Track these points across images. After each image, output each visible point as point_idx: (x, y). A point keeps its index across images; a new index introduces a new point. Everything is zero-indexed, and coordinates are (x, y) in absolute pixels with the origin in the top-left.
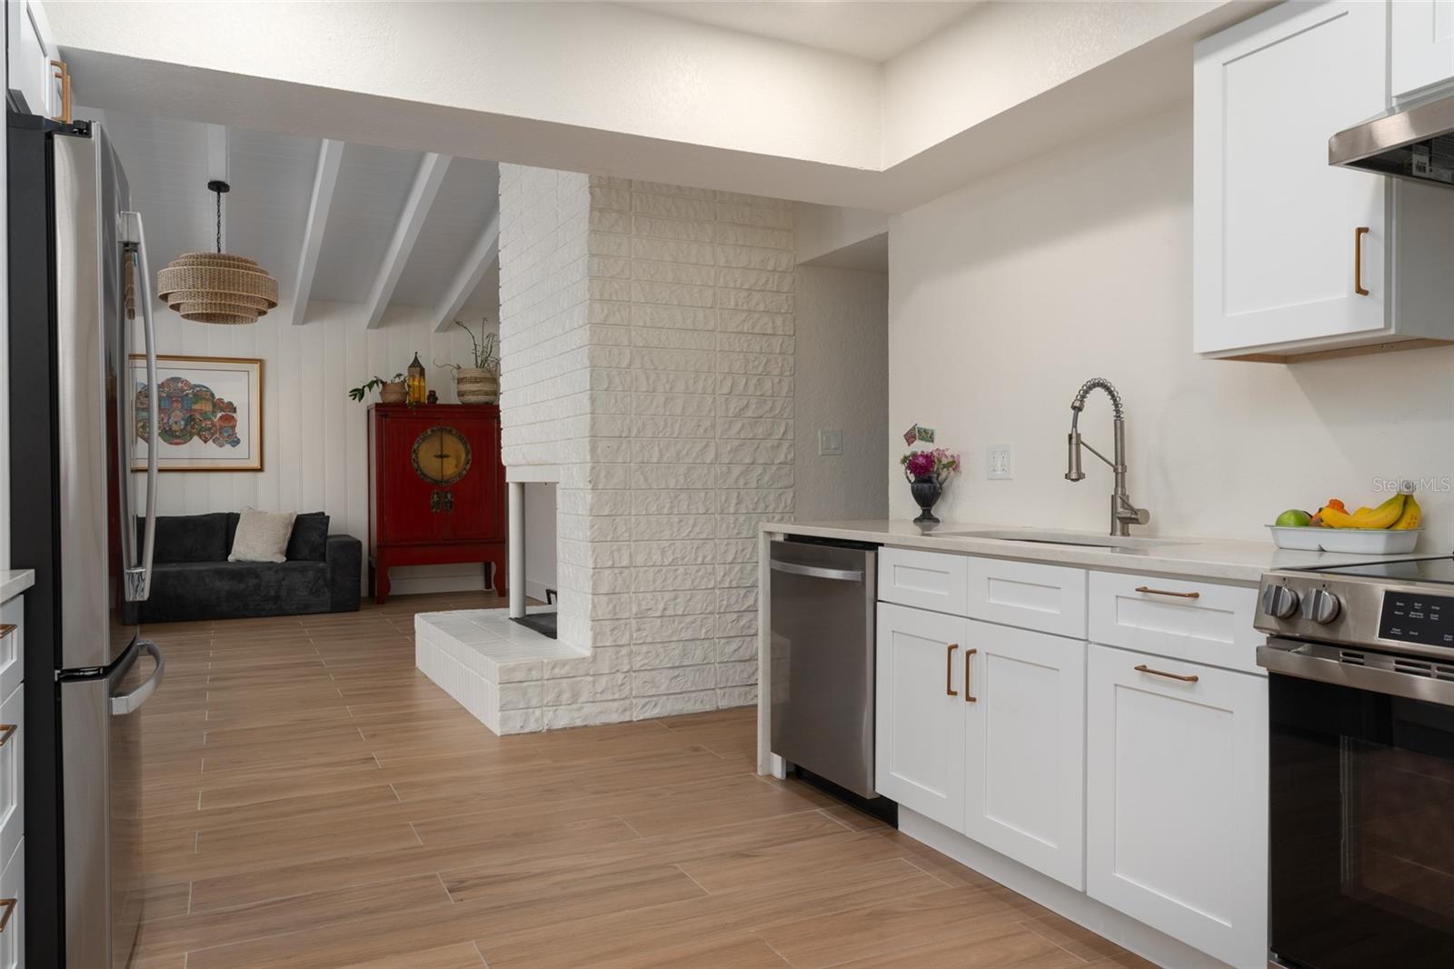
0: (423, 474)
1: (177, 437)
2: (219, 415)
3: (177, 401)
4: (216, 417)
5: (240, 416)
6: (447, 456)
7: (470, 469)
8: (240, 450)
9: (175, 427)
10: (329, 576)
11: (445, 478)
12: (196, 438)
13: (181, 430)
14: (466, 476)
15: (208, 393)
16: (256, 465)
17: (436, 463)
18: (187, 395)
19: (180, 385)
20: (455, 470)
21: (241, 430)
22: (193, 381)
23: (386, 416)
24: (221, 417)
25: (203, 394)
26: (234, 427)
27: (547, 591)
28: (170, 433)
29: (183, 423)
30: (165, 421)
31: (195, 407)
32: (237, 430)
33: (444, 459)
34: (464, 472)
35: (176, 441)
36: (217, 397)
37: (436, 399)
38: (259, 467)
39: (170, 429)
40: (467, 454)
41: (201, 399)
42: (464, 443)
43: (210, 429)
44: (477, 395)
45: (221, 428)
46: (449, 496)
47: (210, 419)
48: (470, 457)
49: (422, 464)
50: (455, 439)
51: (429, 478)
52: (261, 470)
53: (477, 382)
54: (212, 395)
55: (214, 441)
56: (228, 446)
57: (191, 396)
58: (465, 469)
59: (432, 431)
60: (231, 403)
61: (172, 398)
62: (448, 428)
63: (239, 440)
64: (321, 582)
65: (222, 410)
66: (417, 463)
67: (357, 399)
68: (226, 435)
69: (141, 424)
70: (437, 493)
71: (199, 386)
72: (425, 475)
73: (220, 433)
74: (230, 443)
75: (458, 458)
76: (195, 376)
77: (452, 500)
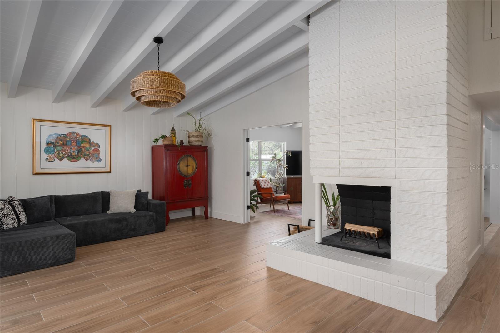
0: (181, 173)
1: (74, 158)
2: (93, 148)
3: (74, 142)
4: (91, 149)
5: (102, 149)
6: (189, 166)
7: (197, 170)
8: (101, 164)
9: (73, 154)
10: (155, 218)
11: (189, 174)
12: (82, 159)
13: (76, 155)
14: (196, 174)
15: (88, 139)
16: (108, 170)
17: (185, 168)
18: (79, 139)
19: (75, 135)
20: (192, 171)
21: (102, 156)
22: (81, 134)
23: (168, 150)
24: (93, 150)
25: (86, 139)
26: (99, 154)
27: (288, 224)
28: (70, 156)
29: (77, 152)
30: (69, 151)
31: (82, 145)
32: (101, 155)
33: (188, 167)
34: (195, 172)
35: (74, 160)
36: (92, 141)
37: (183, 143)
38: (110, 171)
39: (71, 155)
40: (196, 165)
41: (85, 141)
42: (195, 161)
43: (88, 155)
44: (199, 142)
45: (94, 154)
46: (190, 181)
47: (89, 150)
48: (197, 166)
49: (181, 169)
50: (192, 159)
51: (183, 175)
52: (110, 172)
53: (198, 137)
54: (90, 140)
55: (90, 160)
56: (96, 162)
57: (80, 140)
58: (195, 171)
59: (184, 156)
60: (98, 144)
61: (72, 141)
62: (190, 155)
63: (101, 159)
64: (152, 220)
65: (94, 146)
66: (179, 169)
67: (156, 143)
68: (96, 157)
69: (57, 152)
70: (186, 181)
71: (84, 136)
72: (182, 174)
73: (93, 157)
74: (97, 161)
75: (193, 167)
76: (82, 131)
77: (191, 183)
